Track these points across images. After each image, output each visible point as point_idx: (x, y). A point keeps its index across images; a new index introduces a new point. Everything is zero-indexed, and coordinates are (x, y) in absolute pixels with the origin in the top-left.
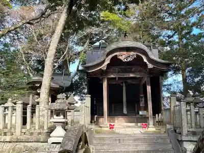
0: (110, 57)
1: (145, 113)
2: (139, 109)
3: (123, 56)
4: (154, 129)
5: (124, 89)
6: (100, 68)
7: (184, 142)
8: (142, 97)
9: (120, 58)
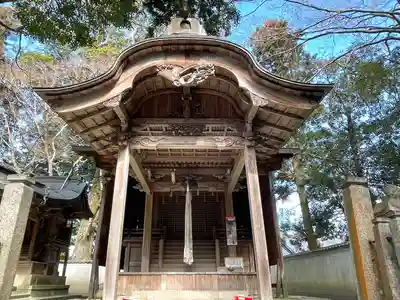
0: (134, 71)
2: (225, 253)
8: (230, 223)
9: (165, 73)
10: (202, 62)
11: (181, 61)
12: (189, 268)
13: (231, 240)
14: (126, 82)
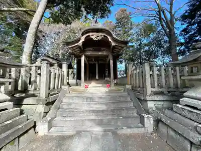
0: (84, 36)
1: (108, 79)
2: (105, 77)
3: (94, 36)
4: (114, 88)
5: (97, 65)
6: (77, 44)
7: (148, 102)
8: (107, 70)
9: (92, 37)
10: (100, 34)
11: (95, 34)
12: (97, 80)
13: (107, 74)
14: (83, 39)
